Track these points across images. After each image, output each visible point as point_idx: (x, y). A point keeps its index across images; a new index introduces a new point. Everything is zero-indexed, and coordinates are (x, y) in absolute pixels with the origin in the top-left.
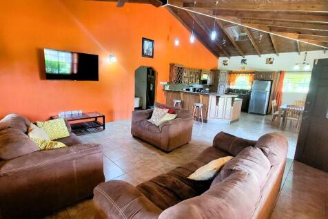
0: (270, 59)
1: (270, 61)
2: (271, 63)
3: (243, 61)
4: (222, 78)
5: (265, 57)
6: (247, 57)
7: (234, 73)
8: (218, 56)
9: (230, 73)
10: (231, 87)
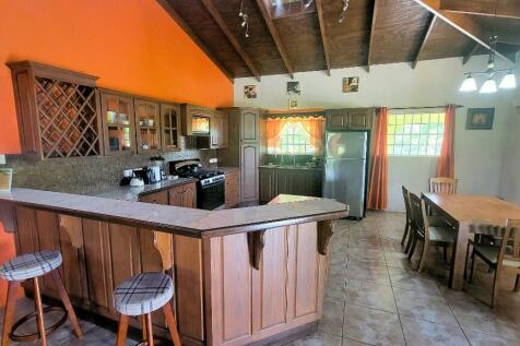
0: (350, 79)
1: (350, 85)
2: (355, 89)
3: (292, 86)
4: (247, 130)
5: (339, 74)
6: (298, 76)
7: (274, 116)
8: (231, 74)
9: (266, 115)
10: (271, 150)
